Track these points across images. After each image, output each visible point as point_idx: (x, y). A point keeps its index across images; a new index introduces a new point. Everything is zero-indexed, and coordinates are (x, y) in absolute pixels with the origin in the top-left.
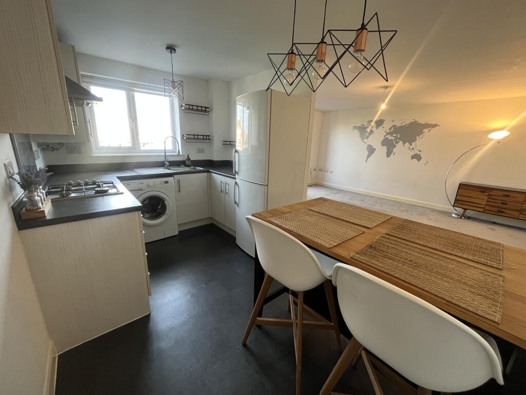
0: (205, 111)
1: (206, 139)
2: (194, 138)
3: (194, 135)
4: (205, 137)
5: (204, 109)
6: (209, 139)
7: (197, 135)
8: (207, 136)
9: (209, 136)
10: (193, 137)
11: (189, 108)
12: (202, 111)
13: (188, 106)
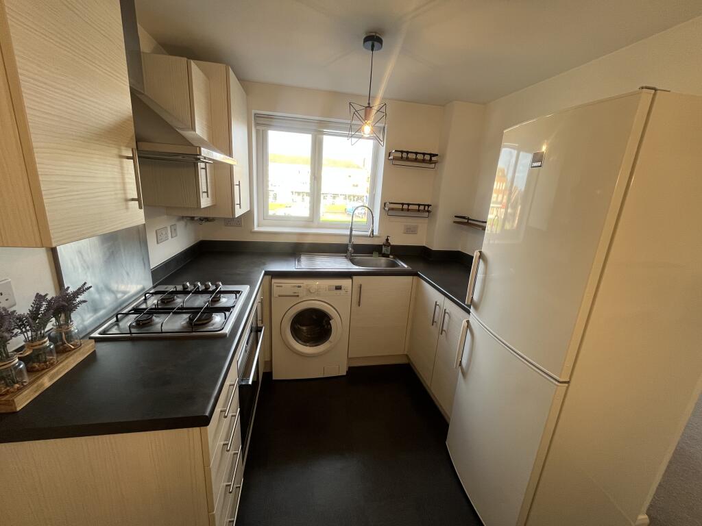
0: (430, 161)
1: (424, 211)
2: (402, 210)
3: (403, 204)
4: (422, 208)
5: (427, 157)
6: (428, 211)
7: (408, 205)
8: (425, 205)
9: (429, 206)
10: (400, 206)
11: (402, 157)
12: (424, 161)
13: (399, 155)
